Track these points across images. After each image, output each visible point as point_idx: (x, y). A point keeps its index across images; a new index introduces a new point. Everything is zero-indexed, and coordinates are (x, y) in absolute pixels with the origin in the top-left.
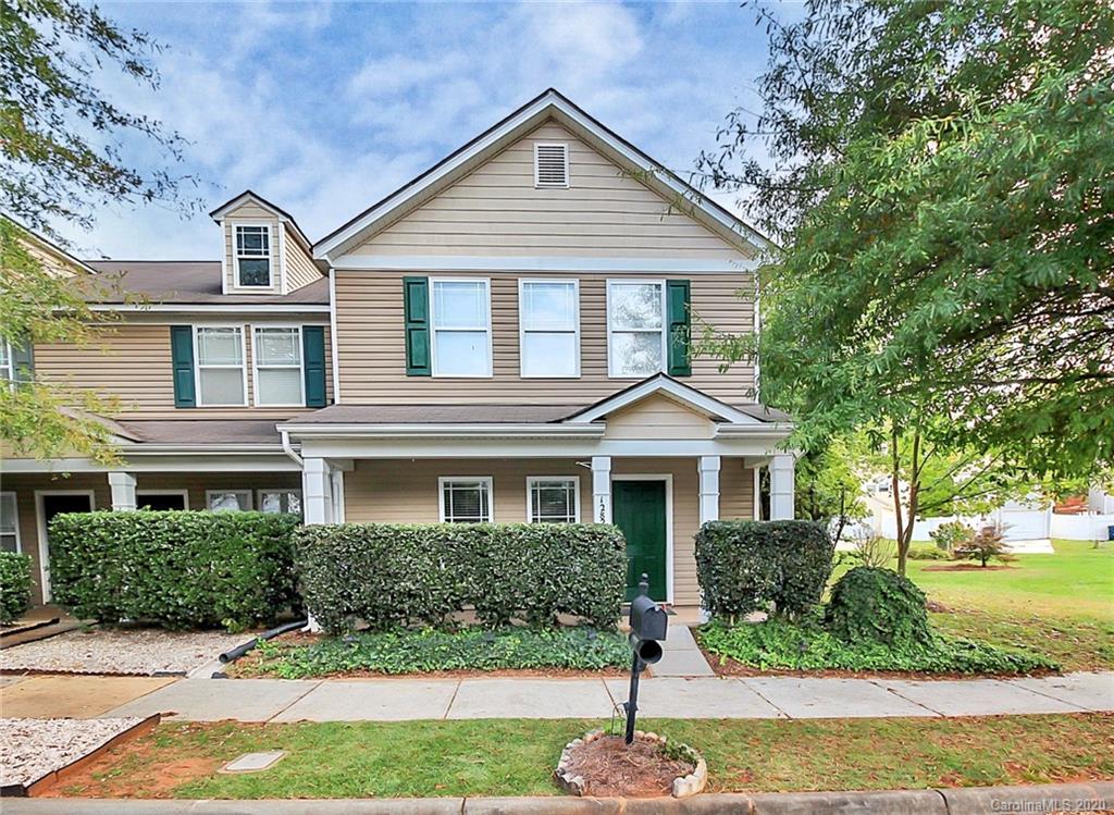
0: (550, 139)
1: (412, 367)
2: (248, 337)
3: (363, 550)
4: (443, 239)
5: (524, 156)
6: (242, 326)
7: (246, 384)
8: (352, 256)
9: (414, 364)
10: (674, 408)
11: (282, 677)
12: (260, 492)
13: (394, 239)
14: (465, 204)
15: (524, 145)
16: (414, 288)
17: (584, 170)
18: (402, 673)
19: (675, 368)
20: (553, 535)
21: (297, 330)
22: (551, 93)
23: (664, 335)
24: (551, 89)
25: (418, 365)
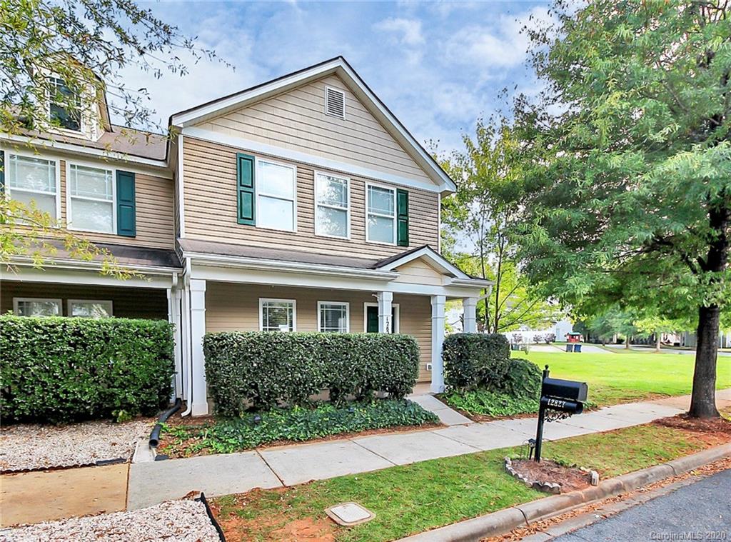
0: (334, 86)
1: (242, 218)
2: (63, 171)
3: (270, 352)
4: (265, 133)
5: (320, 93)
6: (57, 160)
7: (59, 210)
8: (196, 128)
9: (244, 216)
10: (426, 266)
11: (220, 452)
12: (70, 301)
13: (232, 124)
14: (280, 113)
15: (319, 85)
16: (244, 162)
17: (353, 111)
18: (309, 439)
19: (401, 241)
20: (388, 341)
21: (110, 172)
22: (340, 58)
23: (395, 220)
24: (341, 57)
25: (245, 216)
